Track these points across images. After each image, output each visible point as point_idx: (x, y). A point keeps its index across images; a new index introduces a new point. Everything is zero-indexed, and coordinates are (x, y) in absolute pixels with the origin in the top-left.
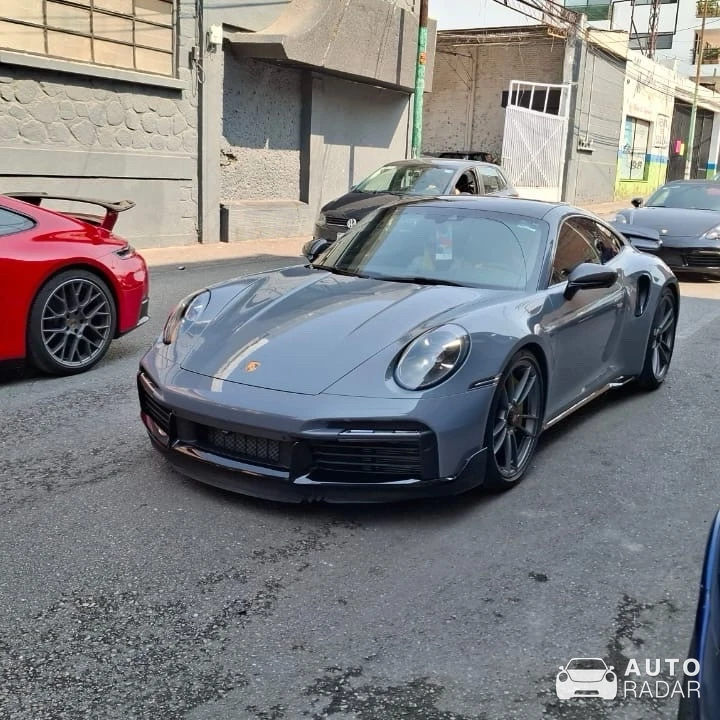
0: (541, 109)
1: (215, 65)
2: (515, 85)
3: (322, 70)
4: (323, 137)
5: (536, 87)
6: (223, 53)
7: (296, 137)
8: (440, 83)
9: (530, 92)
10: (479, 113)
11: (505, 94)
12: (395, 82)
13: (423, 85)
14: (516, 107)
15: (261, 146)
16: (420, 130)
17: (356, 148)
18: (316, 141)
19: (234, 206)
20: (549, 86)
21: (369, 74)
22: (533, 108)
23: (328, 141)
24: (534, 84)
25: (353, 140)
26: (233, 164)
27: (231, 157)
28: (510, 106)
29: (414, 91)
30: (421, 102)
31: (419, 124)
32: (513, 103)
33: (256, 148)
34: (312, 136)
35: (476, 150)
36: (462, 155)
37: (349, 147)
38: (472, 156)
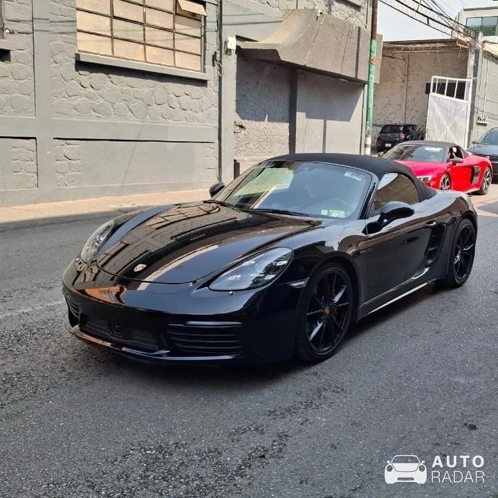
0: (452, 96)
1: (230, 64)
2: (435, 79)
3: (304, 68)
4: (304, 114)
5: (449, 80)
6: (236, 56)
7: (286, 114)
8: (384, 77)
9: (445, 84)
10: (409, 98)
11: (428, 85)
12: (354, 77)
13: (374, 79)
14: (435, 94)
15: (262, 120)
16: (371, 109)
17: (328, 122)
18: (300, 116)
19: (243, 161)
20: (458, 80)
21: (337, 71)
22: (447, 95)
23: (308, 116)
24: (448, 79)
25: (326, 116)
26: (243, 132)
27: (241, 127)
28: (432, 94)
29: (368, 83)
30: (372, 91)
31: (371, 105)
32: (434, 91)
33: (259, 121)
34: (298, 114)
35: (408, 122)
36: (398, 126)
37: (323, 121)
38: (406, 127)
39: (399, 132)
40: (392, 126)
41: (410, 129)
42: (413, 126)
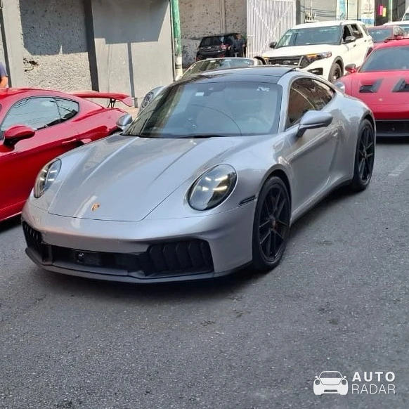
4: (104, 39)
7: (83, 41)
15: (57, 53)
17: (133, 45)
18: (99, 43)
23: (107, 42)
25: (129, 39)
26: (35, 68)
27: (33, 63)
33: (53, 54)
34: (96, 40)
35: (230, 31)
36: (219, 37)
37: (126, 44)
38: (226, 36)
39: (220, 43)
40: (211, 37)
41: (232, 38)
42: (235, 35)
